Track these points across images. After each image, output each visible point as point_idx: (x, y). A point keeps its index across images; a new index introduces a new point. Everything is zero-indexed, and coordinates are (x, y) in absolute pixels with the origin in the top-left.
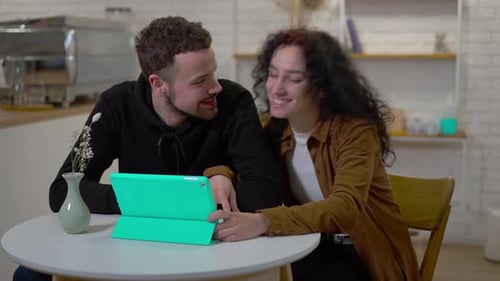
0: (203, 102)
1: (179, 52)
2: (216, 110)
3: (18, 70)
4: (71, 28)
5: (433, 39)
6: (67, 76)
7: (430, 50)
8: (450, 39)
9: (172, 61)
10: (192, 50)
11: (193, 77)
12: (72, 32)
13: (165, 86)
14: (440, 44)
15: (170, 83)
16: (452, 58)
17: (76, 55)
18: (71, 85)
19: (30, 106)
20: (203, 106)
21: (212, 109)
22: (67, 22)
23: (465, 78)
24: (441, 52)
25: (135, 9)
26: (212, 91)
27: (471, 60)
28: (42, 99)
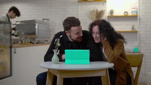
0: (78, 38)
1: (72, 27)
2: (82, 40)
3: (23, 33)
4: (37, 23)
5: (131, 27)
6: (36, 36)
7: (130, 30)
8: (135, 27)
9: (70, 29)
10: (75, 26)
11: (75, 32)
12: (37, 24)
13: (69, 34)
14: (133, 28)
15: (70, 33)
16: (137, 32)
17: (38, 30)
18: (37, 38)
19: (26, 43)
20: (78, 39)
21: (80, 40)
22: (36, 21)
23: (140, 37)
24: (133, 31)
25: (50, 19)
26: (80, 36)
27: (141, 33)
28: (29, 41)
